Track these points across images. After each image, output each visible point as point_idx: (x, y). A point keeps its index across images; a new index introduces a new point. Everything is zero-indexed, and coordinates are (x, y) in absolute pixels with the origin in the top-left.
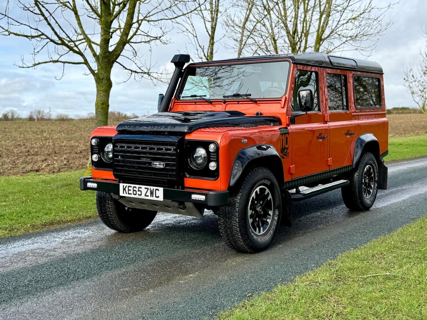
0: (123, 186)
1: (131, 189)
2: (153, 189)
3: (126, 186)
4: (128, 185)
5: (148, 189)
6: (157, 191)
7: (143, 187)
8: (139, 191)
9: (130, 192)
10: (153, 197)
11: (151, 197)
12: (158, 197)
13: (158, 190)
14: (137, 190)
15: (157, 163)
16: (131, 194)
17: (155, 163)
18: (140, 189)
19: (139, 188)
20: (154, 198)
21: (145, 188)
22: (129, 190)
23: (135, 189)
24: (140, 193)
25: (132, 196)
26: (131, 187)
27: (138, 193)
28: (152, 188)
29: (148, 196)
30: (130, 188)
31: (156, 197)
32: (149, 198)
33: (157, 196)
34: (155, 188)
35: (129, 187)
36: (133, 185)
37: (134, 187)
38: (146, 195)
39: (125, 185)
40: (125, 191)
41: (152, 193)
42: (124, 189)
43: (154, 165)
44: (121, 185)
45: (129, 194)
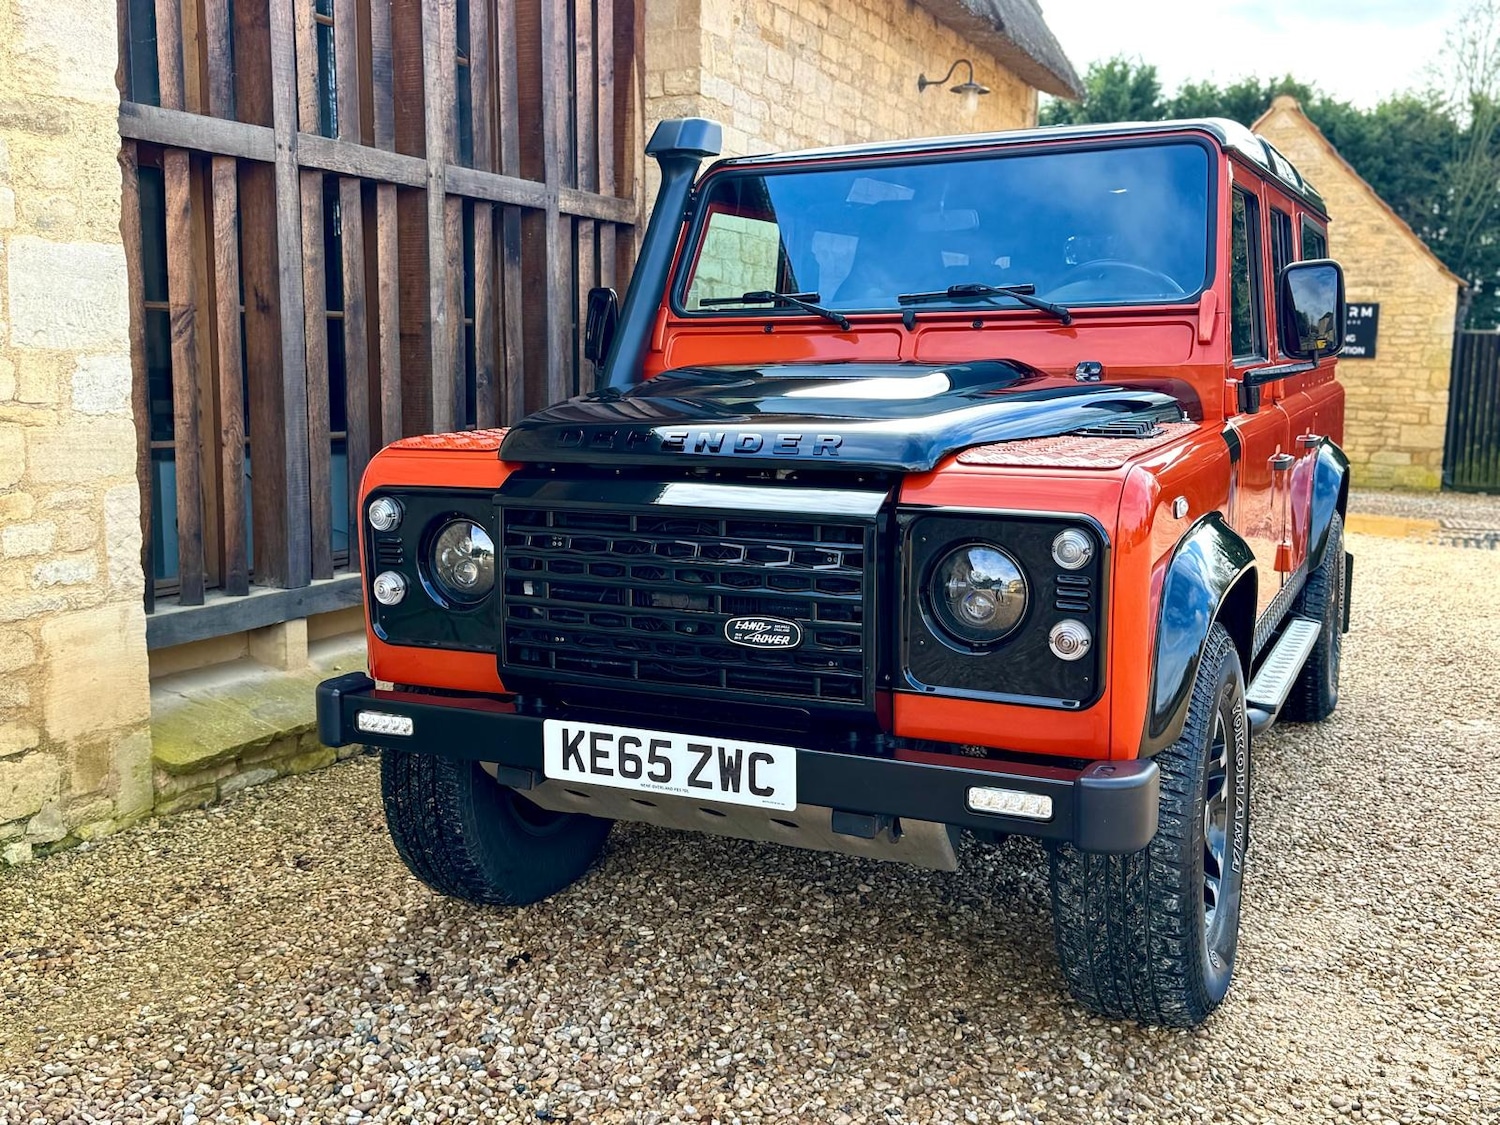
0: (565, 732)
1: (611, 748)
2: (739, 753)
3: (581, 734)
4: (589, 728)
5: (707, 751)
6: (760, 764)
7: (680, 741)
8: (653, 759)
9: (601, 763)
10: (736, 789)
11: (725, 788)
12: (768, 792)
13: (769, 759)
14: (643, 752)
15: (753, 626)
16: (610, 772)
17: (745, 626)
18: (660, 751)
19: (654, 744)
20: (745, 797)
21: (692, 748)
22: (595, 754)
23: (630, 748)
24: (659, 769)
25: (617, 781)
26: (609, 737)
27: (647, 767)
28: (731, 746)
29: (708, 785)
30: (601, 745)
31: (754, 789)
32: (716, 794)
33: (760, 784)
34: (749, 748)
35: (595, 737)
36: (619, 732)
37: (624, 740)
38: (693, 781)
39: (574, 727)
40: (572, 759)
41: (730, 773)
42: (570, 750)
43: (738, 636)
44: (553, 729)
45: (595, 770)
